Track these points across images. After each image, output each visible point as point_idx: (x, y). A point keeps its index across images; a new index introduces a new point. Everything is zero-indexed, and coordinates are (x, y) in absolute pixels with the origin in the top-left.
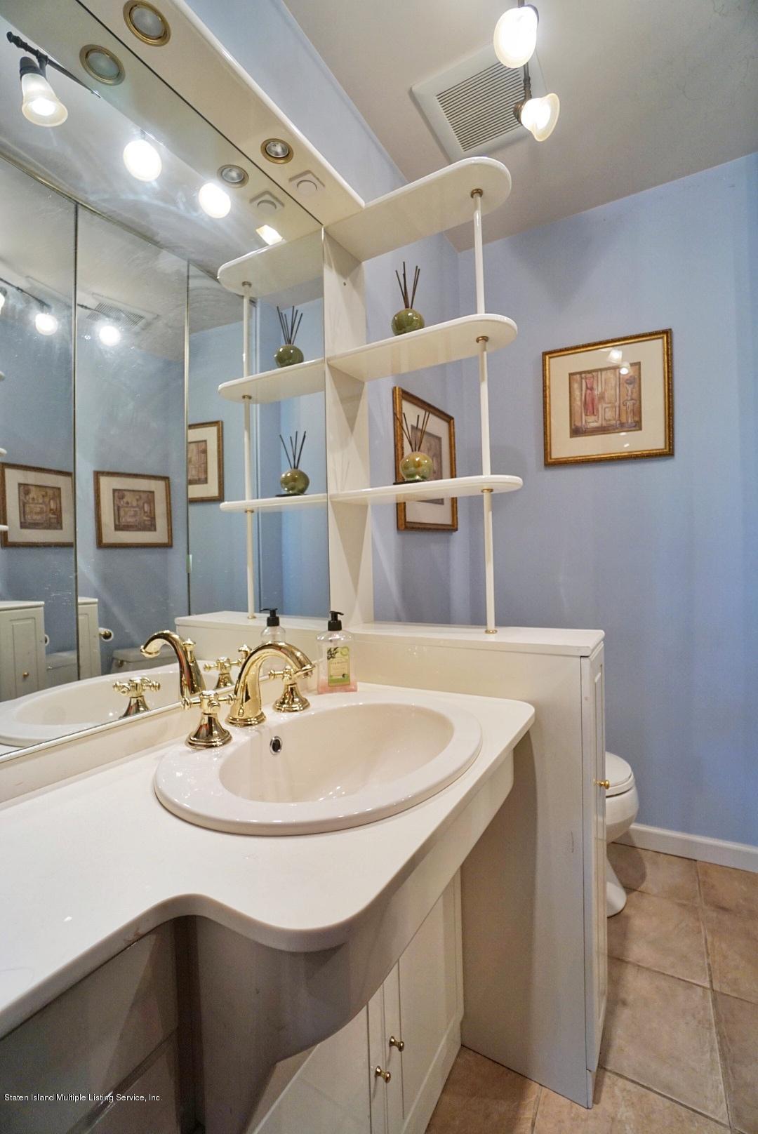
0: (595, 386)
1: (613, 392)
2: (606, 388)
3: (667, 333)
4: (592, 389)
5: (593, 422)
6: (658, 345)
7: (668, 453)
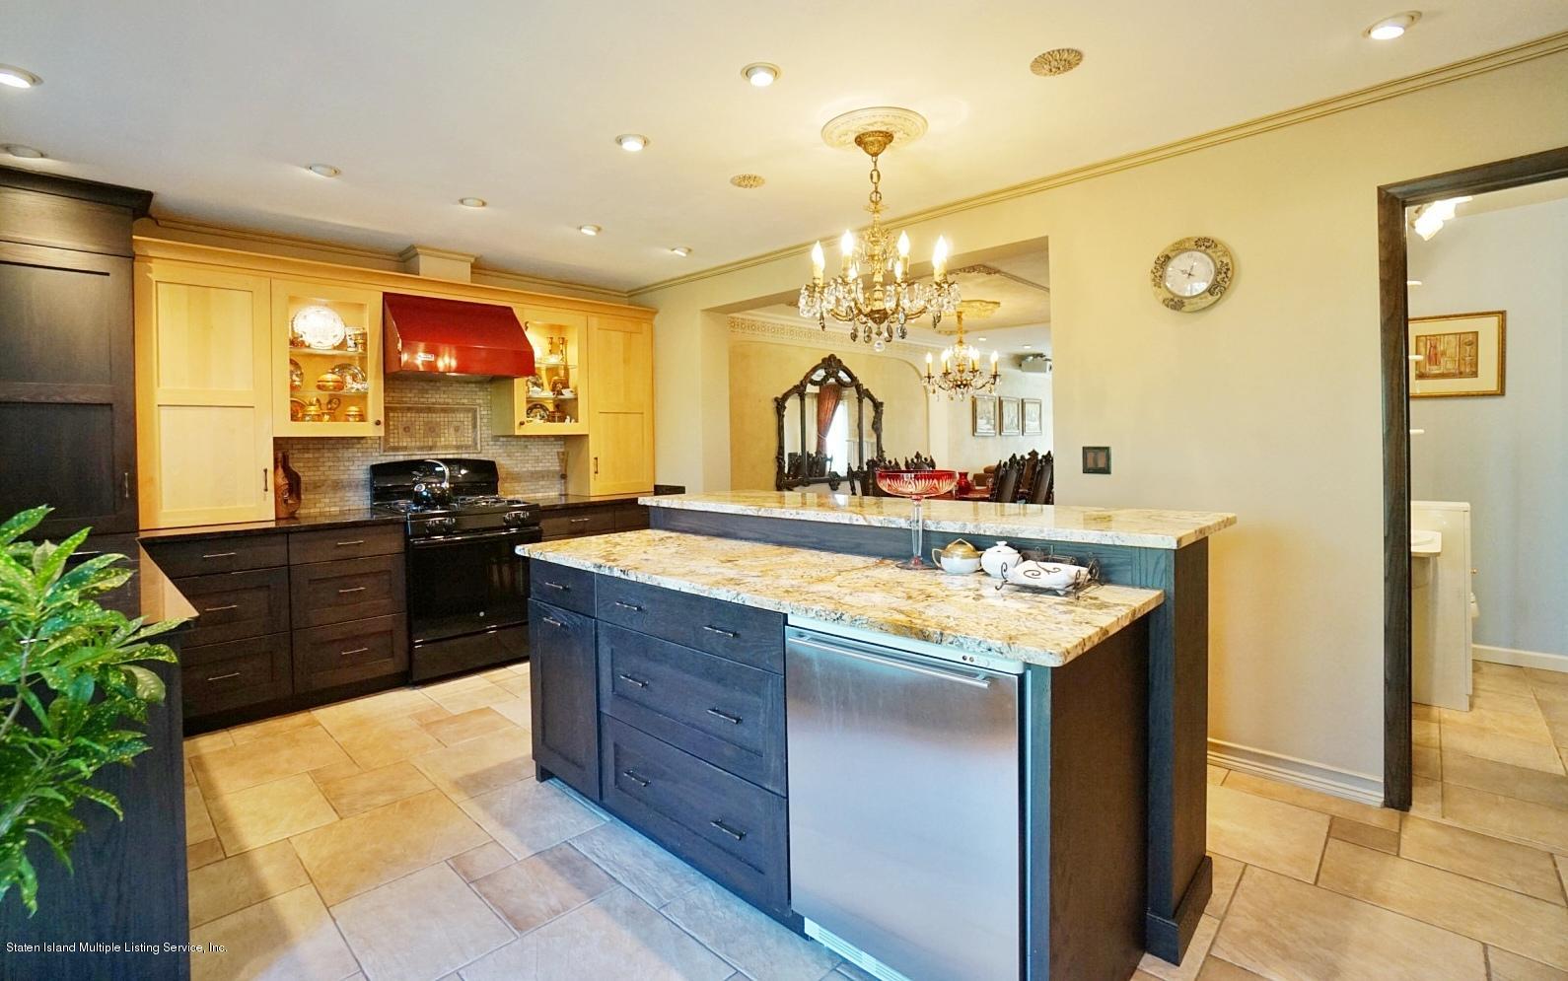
0: (1438, 346)
1: (1453, 350)
2: (1449, 347)
3: (1503, 313)
4: (1435, 347)
5: (1435, 370)
6: (1494, 321)
7: (1501, 392)
